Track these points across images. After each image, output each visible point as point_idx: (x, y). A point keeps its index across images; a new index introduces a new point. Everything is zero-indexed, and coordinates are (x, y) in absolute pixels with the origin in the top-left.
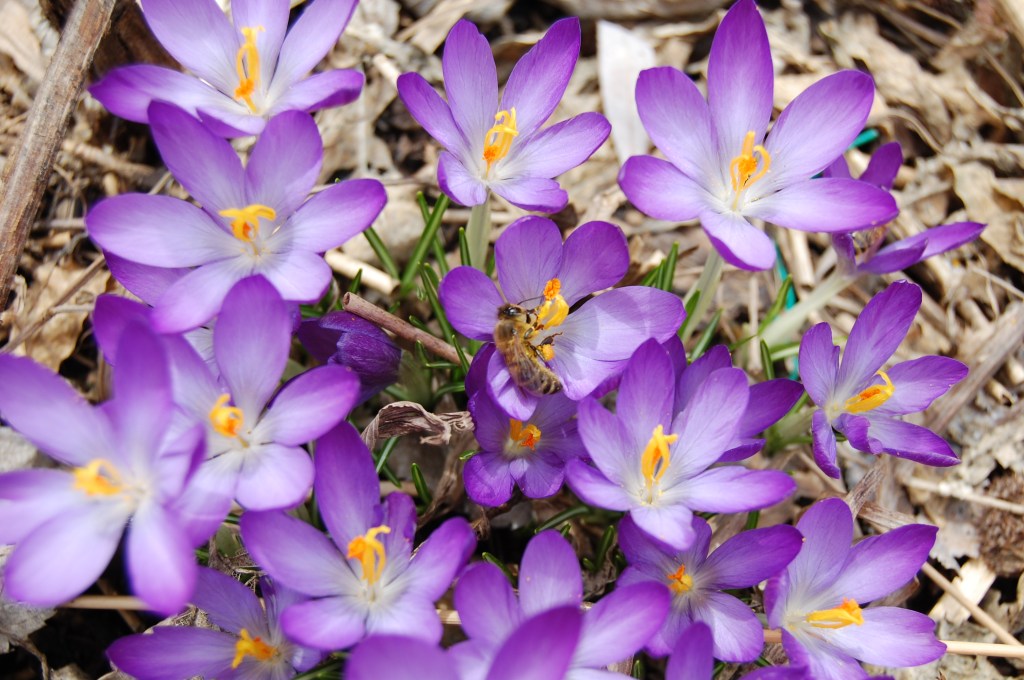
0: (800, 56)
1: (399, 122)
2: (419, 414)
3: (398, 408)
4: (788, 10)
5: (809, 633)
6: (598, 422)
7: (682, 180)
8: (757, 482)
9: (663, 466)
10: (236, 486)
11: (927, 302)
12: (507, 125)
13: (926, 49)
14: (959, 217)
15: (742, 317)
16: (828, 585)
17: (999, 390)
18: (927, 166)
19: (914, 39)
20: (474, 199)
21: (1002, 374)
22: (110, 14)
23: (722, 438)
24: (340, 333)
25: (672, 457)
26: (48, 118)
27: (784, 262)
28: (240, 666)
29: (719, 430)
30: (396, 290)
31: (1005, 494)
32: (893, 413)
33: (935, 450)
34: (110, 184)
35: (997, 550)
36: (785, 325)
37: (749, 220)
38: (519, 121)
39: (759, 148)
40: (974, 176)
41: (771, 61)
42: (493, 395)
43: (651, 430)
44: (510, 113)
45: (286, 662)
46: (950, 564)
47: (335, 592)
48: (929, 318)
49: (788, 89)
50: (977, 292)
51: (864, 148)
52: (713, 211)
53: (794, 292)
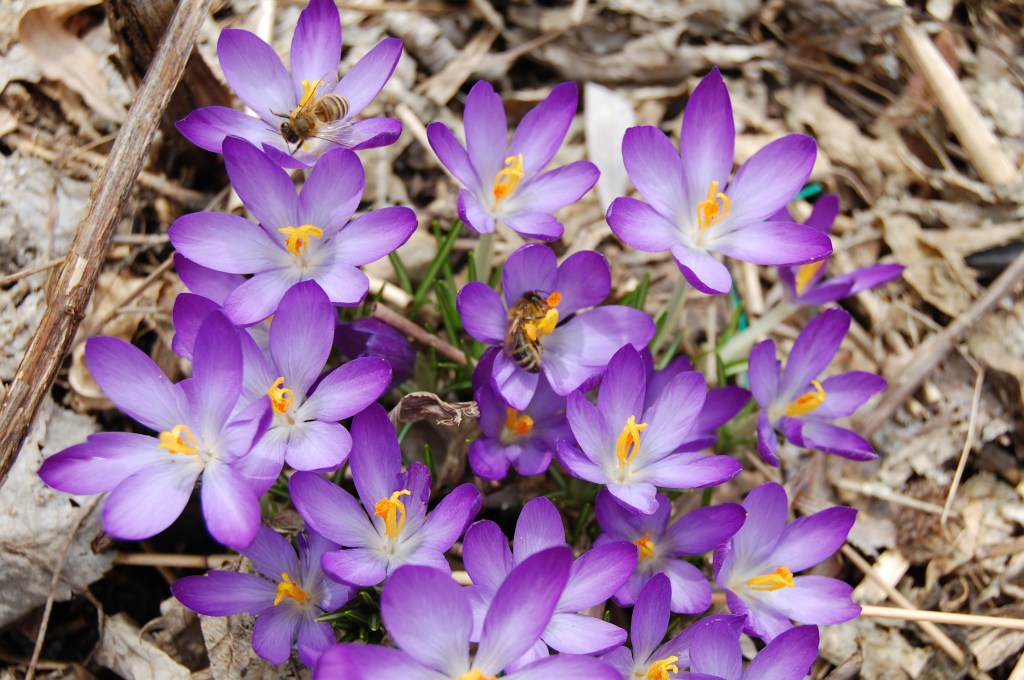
0: (757, 118)
1: (414, 163)
2: (434, 402)
3: (417, 397)
4: (749, 81)
5: (750, 597)
6: (582, 412)
7: (657, 219)
8: (710, 466)
9: (635, 449)
10: (286, 453)
11: (854, 328)
12: (515, 168)
13: (865, 118)
14: (888, 260)
15: (701, 338)
16: (766, 557)
17: (916, 407)
18: (863, 218)
19: (854, 109)
20: (485, 227)
21: (919, 394)
22: (185, 64)
23: (683, 429)
24: (368, 336)
25: (642, 443)
26: (132, 147)
27: (737, 292)
28: (280, 604)
29: (680, 423)
30: (411, 304)
31: (919, 494)
32: (823, 417)
33: (858, 448)
34: (161, 206)
35: (910, 542)
36: (738, 345)
37: (710, 253)
38: (524, 165)
39: (721, 195)
40: (902, 227)
41: (733, 125)
42: (496, 388)
43: (626, 420)
44: (517, 158)
45: (316, 605)
46: (870, 551)
47: (362, 544)
48: (860, 346)
49: (746, 147)
50: (901, 325)
51: (810, 200)
52: (682, 245)
53: (746, 317)
